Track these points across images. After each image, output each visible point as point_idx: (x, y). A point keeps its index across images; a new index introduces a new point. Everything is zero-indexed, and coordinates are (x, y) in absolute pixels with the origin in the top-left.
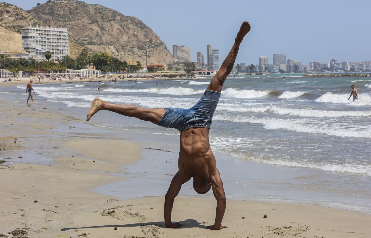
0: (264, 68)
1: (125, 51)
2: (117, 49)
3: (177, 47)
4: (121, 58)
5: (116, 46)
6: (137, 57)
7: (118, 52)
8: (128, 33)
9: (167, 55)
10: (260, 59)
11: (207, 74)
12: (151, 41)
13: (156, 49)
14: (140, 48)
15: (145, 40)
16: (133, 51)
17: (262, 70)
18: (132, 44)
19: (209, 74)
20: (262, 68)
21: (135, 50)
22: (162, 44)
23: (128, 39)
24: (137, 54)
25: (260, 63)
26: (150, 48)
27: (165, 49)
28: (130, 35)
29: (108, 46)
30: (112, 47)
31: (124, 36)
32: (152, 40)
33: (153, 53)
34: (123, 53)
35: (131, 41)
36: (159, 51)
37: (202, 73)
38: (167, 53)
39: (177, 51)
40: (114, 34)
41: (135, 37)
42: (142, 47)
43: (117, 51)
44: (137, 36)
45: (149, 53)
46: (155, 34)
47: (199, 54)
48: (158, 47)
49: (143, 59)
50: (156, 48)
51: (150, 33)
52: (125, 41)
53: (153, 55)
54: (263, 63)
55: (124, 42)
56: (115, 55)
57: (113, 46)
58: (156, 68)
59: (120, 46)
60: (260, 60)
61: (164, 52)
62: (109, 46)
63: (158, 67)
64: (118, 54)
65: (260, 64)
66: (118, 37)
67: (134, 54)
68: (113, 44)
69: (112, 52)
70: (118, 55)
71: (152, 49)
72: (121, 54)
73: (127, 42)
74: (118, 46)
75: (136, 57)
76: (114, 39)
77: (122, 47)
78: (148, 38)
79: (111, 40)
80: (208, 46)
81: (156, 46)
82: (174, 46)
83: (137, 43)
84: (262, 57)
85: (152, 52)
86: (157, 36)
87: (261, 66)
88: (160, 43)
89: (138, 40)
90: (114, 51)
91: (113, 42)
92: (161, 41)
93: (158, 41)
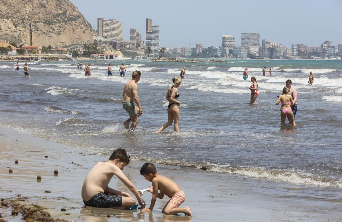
0: (228, 52)
1: (25, 26)
2: (15, 23)
3: (103, 21)
4: (20, 35)
5: (14, 20)
6: (41, 35)
7: (16, 27)
8: (32, 2)
9: (84, 32)
10: (223, 38)
11: (110, 58)
12: (64, 13)
13: (70, 24)
14: (47, 22)
15: (57, 11)
16: (36, 27)
17: (225, 54)
18: (37, 16)
19: (113, 58)
20: (225, 51)
21: (40, 25)
22: (80, 17)
23: (33, 10)
24: (41, 31)
25: (223, 44)
26: (61, 23)
27: (83, 24)
28: (36, 5)
29: (3, 19)
30: (9, 21)
31: (27, 6)
32: (66, 11)
33: (64, 29)
34: (23, 29)
35: (37, 12)
36: (74, 26)
37: (105, 56)
38: (85, 30)
39: (103, 27)
40: (14, 3)
41: (43, 7)
42: (51, 21)
43: (15, 25)
44: (45, 7)
45: (59, 29)
46: (72, 4)
47: (132, 31)
48: (73, 22)
49: (49, 37)
50: (70, 22)
51: (64, 2)
52: (28, 12)
53: (64, 32)
54: (227, 44)
55: (27, 14)
56: (12, 31)
57: (10, 19)
58: (30, 51)
59: (19, 20)
60: (224, 40)
61: (81, 29)
62: (5, 19)
63: (32, 49)
64: (16, 30)
65: (224, 46)
66: (19, 7)
67: (38, 30)
68: (10, 17)
69: (9, 27)
70: (16, 32)
71: (64, 23)
72: (20, 30)
73: (31, 14)
74: (16, 20)
75: (39, 34)
76: (11, 10)
77: (21, 21)
78: (61, 9)
79: (8, 12)
80: (147, 20)
81: (71, 20)
82: (99, 19)
83: (44, 16)
84: (225, 36)
85: (63, 27)
86: (74, 6)
87: (224, 48)
88: (78, 16)
89: (46, 11)
90: (11, 25)
91: (10, 14)
92: (79, 13)
93: (76, 14)
